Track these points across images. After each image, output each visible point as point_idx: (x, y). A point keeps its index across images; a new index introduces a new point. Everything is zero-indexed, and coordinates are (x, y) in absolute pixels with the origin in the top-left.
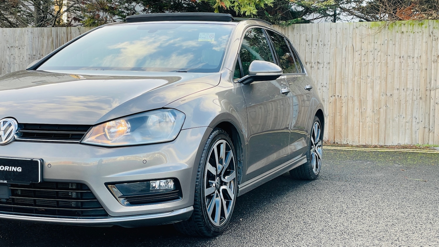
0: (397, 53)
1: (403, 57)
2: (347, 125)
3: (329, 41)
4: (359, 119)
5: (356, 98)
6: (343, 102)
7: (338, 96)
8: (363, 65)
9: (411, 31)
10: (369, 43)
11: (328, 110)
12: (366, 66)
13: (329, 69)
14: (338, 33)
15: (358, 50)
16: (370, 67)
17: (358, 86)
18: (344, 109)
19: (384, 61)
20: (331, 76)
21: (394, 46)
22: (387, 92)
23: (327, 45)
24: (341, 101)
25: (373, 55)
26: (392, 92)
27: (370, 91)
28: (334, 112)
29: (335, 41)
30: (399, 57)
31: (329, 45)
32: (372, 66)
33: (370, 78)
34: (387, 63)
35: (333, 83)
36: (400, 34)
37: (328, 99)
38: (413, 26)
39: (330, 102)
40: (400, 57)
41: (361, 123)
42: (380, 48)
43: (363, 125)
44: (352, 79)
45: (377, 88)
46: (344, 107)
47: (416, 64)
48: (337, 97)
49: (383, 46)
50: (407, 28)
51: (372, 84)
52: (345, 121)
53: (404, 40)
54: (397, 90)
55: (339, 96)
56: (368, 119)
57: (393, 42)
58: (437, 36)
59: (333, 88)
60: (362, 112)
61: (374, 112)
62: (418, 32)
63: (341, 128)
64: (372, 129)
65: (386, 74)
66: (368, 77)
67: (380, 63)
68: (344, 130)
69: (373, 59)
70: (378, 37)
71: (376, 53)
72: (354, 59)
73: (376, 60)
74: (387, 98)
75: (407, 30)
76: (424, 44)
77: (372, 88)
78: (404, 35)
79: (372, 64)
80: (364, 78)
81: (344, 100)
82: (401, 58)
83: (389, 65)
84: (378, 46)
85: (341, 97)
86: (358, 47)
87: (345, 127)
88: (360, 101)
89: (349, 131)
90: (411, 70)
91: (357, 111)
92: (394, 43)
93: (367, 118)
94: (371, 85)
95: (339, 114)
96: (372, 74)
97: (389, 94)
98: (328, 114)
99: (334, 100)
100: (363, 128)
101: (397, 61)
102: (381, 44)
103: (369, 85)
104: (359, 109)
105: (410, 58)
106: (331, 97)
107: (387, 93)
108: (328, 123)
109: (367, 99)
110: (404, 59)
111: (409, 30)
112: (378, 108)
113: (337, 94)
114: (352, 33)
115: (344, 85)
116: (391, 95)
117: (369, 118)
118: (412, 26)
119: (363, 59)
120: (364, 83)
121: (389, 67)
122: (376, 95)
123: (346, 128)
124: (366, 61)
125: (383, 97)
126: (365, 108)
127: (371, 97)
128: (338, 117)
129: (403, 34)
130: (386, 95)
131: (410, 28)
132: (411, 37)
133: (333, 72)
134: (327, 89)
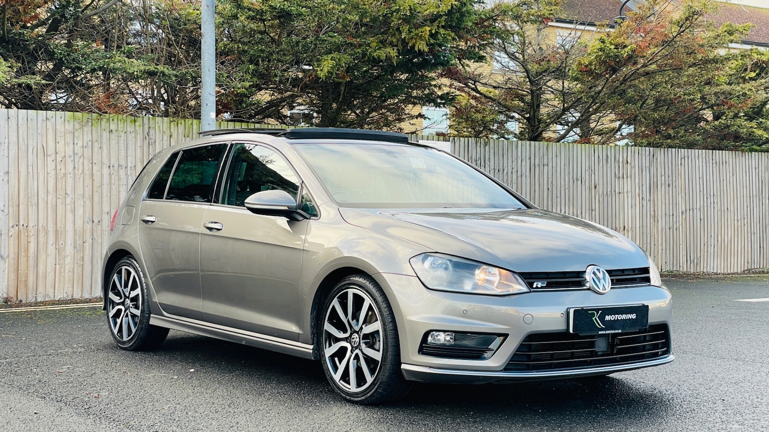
0: (105, 160)
1: (113, 167)
2: (37, 271)
3: (6, 138)
4: (54, 261)
5: (51, 228)
6: (31, 235)
7: (23, 225)
8: (59, 177)
9: (121, 130)
10: (67, 143)
11: (7, 249)
12: (64, 178)
13: (8, 183)
14: (19, 126)
15: (51, 154)
16: (70, 181)
17: (53, 210)
18: (32, 246)
19: (88, 172)
20: (12, 194)
21: (100, 150)
22: (94, 217)
23: (3, 144)
24: (28, 233)
25: (73, 162)
26: (100, 217)
27: (70, 216)
28: (17, 251)
29: (15, 138)
30: (108, 165)
31: (6, 145)
32: (71, 179)
33: (70, 196)
34: (93, 175)
35: (15, 205)
36: (108, 134)
37: (7, 231)
38: (124, 123)
39: (10, 235)
40: (109, 167)
41: (58, 266)
42: (82, 153)
43: (60, 268)
44: (44, 198)
45: (80, 212)
46: (32, 242)
47: (130, 177)
48: (21, 227)
49: (86, 149)
50: (116, 125)
51: (73, 205)
52: (34, 265)
53: (113, 141)
54: (106, 214)
55: (25, 226)
56: (68, 260)
57: (98, 144)
58: (154, 139)
59: (15, 213)
60: (59, 249)
61: (76, 248)
62: (130, 132)
63: (27, 277)
64: (74, 274)
65: (91, 190)
66: (67, 196)
67: (82, 175)
68: (31, 279)
69: (73, 168)
70: (78, 136)
71: (77, 160)
72: (46, 167)
73: (77, 169)
74: (94, 226)
75: (116, 128)
76: (139, 150)
77: (74, 211)
78: (114, 136)
79: (71, 175)
80: (60, 197)
81: (32, 231)
82: (111, 167)
83: (95, 178)
84: (79, 149)
85: (27, 227)
86: (51, 150)
87: (33, 274)
88: (57, 231)
89: (40, 280)
90: (124, 186)
91: (51, 249)
92: (100, 146)
93: (66, 259)
94: (71, 208)
95: (24, 254)
96: (72, 191)
97: (96, 221)
98: (7, 255)
99: (17, 232)
100: (60, 273)
101: (106, 171)
102: (83, 147)
103: (69, 207)
104: (54, 245)
105: (122, 168)
106: (13, 226)
107: (94, 220)
108: (7, 269)
109: (67, 229)
110: (114, 170)
111: (119, 129)
112: (81, 242)
113: (21, 224)
114: (42, 127)
115: (32, 207)
116: (99, 222)
117: (68, 257)
118: (122, 122)
119: (58, 168)
120: (62, 204)
121: (95, 181)
122: (79, 223)
123: (35, 276)
124: (63, 171)
125: (88, 226)
126: (63, 243)
127: (71, 225)
128: (23, 260)
129: (112, 133)
130: (93, 221)
131: (121, 125)
132: (122, 138)
133: (14, 187)
134: (5, 215)
